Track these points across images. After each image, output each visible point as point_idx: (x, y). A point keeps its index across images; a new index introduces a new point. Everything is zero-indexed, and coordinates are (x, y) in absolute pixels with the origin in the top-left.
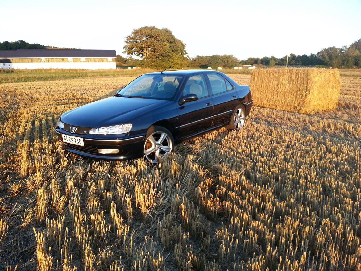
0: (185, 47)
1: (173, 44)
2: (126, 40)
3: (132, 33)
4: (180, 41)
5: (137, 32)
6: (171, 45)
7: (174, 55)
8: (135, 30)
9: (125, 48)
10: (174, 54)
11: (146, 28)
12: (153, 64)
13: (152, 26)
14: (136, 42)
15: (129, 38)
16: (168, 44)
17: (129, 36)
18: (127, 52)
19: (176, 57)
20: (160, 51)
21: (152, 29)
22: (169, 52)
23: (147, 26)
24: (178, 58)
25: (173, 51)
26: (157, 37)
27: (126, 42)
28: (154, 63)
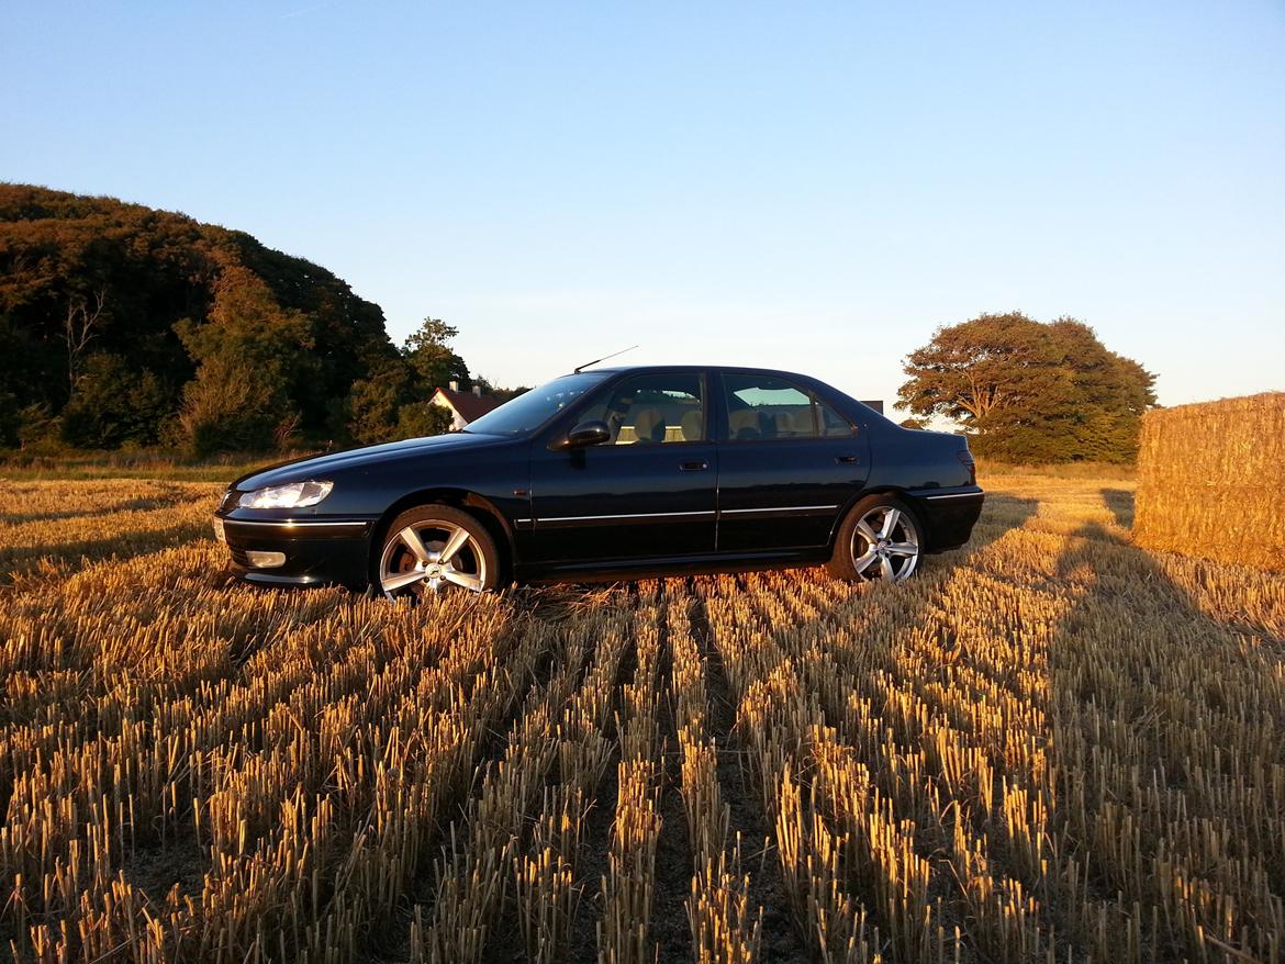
0: (1152, 384)
1: (1097, 375)
2: (908, 363)
3: (934, 342)
4: (1131, 362)
5: (949, 338)
6: (1085, 376)
7: (1098, 415)
8: (944, 332)
9: (904, 390)
10: (1100, 409)
11: (985, 322)
12: (1006, 444)
13: (1010, 312)
14: (947, 370)
15: (920, 358)
16: (1071, 374)
17: (920, 352)
18: (909, 406)
19: (1105, 420)
20: (1035, 400)
21: (1012, 322)
22: (1073, 403)
23: (991, 313)
24: (1115, 424)
25: (1094, 400)
26: (1024, 350)
27: (910, 371)
28: (1008, 440)
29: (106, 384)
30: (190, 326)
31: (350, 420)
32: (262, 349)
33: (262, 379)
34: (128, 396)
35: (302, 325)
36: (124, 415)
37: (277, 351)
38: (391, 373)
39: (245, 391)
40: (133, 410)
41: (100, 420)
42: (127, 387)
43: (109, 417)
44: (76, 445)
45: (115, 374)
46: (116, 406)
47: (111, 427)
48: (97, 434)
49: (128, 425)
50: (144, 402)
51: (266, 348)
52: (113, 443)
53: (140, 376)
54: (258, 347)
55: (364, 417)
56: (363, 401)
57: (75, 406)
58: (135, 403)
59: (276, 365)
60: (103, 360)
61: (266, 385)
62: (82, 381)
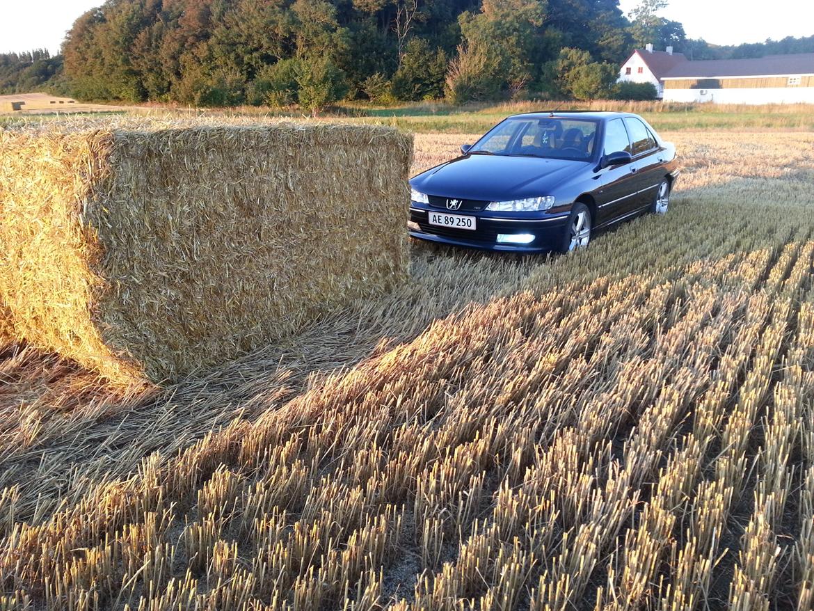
29: (417, 59)
30: (468, 17)
31: (557, 78)
32: (505, 29)
33: (495, 51)
34: (428, 66)
35: (535, 10)
36: (425, 79)
37: (515, 30)
38: (612, 39)
39: (484, 60)
40: (430, 75)
41: (412, 82)
42: (428, 60)
43: (416, 80)
44: (400, 98)
45: (422, 53)
46: (421, 74)
47: (418, 86)
48: (409, 91)
49: (428, 85)
50: (437, 69)
51: (508, 29)
52: (419, 97)
53: (436, 53)
54: (503, 28)
55: (566, 75)
56: (566, 63)
57: (399, 74)
58: (432, 71)
59: (513, 40)
60: (416, 43)
61: (497, 55)
62: (404, 57)
